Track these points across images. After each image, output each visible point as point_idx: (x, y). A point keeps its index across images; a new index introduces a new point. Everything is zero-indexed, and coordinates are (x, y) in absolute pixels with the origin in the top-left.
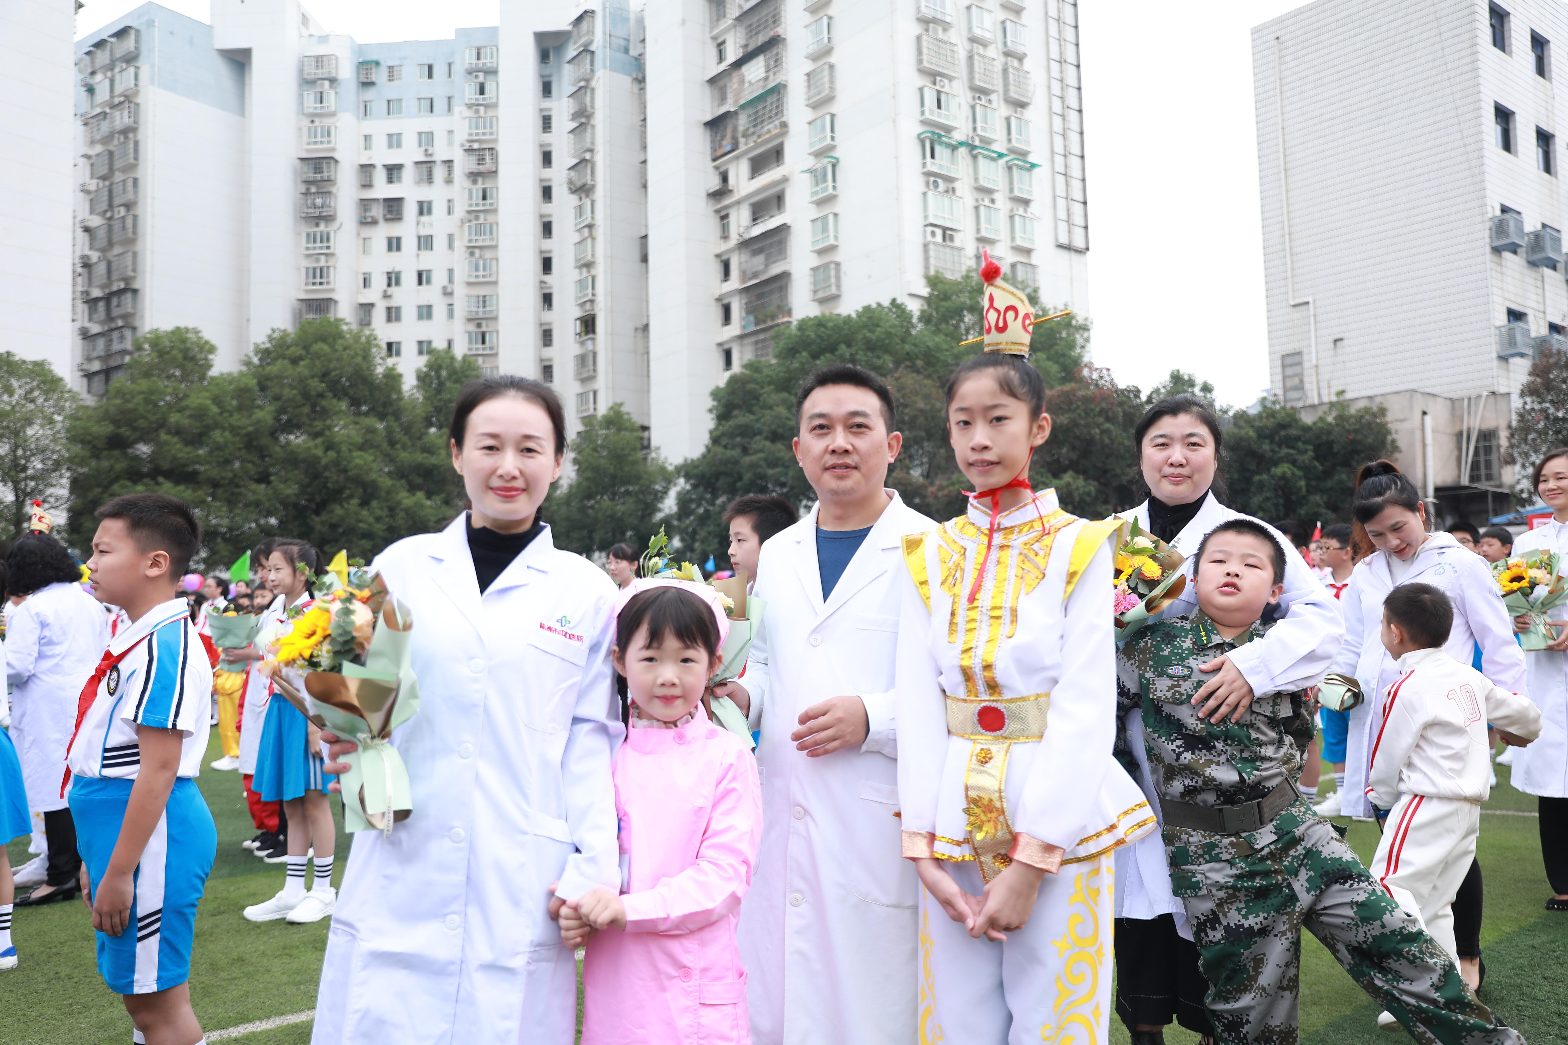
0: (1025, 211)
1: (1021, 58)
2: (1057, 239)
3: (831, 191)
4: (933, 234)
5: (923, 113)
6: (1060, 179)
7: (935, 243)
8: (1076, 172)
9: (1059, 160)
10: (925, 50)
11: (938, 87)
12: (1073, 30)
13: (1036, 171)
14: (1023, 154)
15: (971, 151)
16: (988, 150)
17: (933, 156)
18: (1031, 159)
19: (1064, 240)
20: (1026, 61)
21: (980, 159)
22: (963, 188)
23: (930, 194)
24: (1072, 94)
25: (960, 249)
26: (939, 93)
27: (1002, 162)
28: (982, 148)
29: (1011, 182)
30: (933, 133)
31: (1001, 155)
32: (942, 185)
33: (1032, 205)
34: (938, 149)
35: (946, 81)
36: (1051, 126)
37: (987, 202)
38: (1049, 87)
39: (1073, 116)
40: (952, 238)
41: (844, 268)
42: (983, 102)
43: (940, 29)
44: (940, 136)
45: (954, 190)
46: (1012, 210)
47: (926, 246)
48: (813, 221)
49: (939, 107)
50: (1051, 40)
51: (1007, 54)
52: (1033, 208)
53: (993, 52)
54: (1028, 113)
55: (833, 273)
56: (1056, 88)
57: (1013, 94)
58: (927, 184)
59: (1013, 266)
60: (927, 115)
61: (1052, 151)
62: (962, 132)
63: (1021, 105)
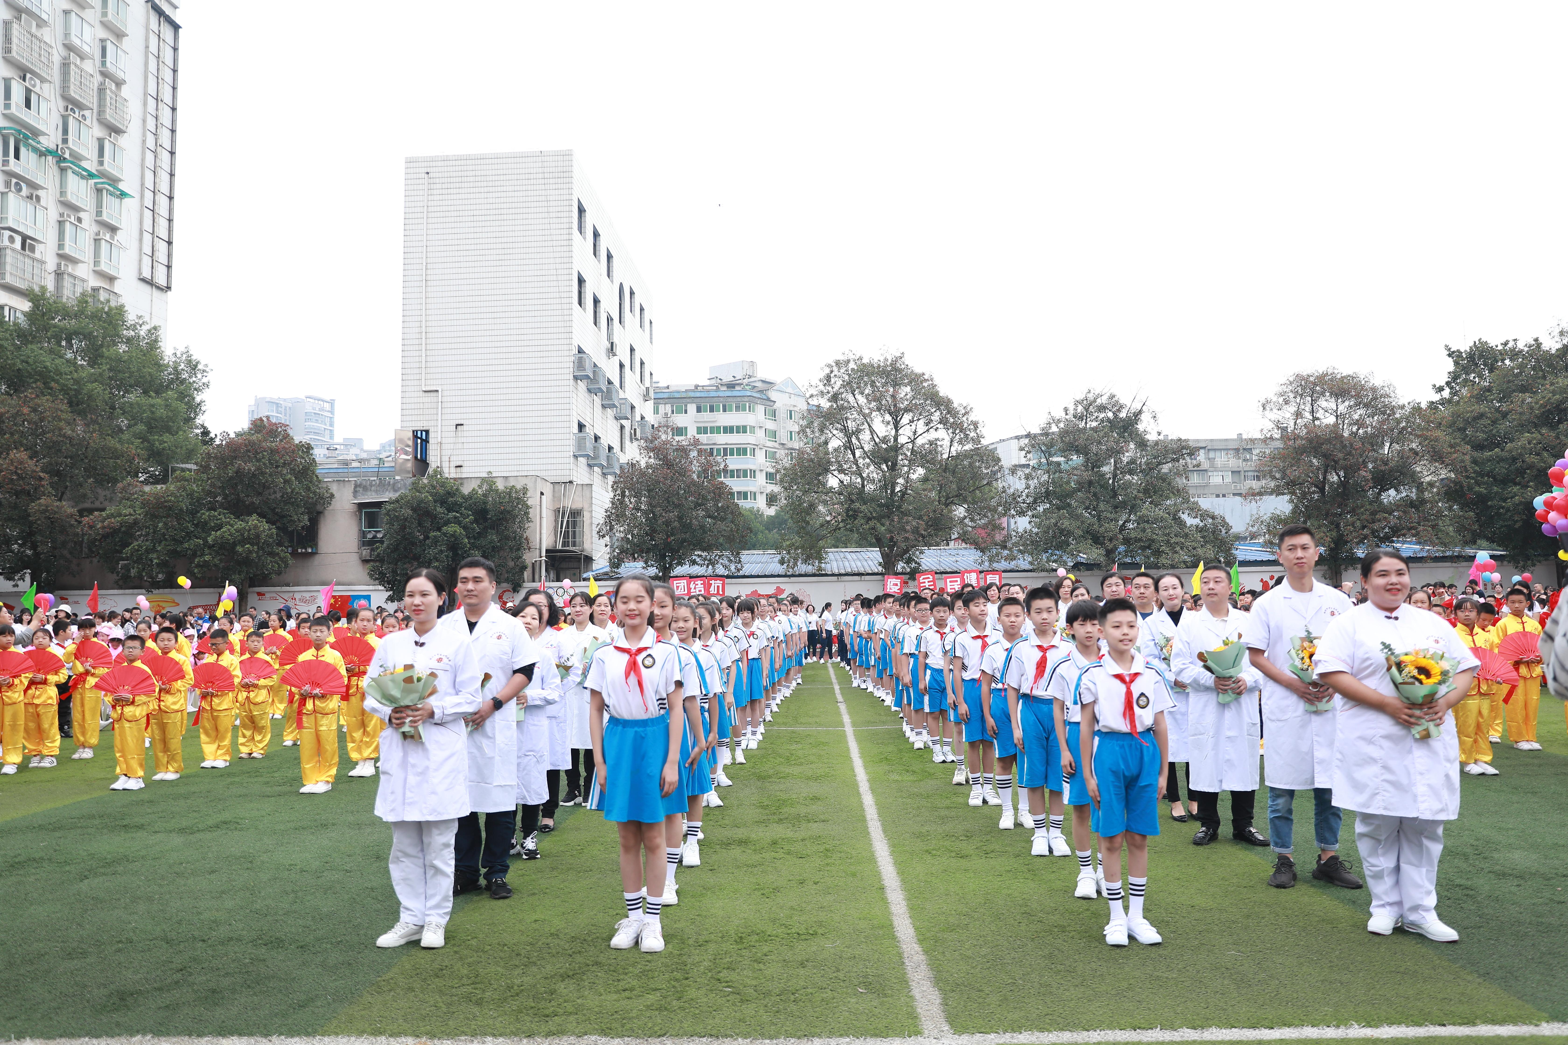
0: (112, 238)
1: (119, 84)
2: (140, 273)
4: (12, 240)
5: (7, 106)
6: (148, 214)
7: (13, 250)
8: (163, 211)
9: (149, 195)
10: (14, 39)
11: (27, 84)
12: (171, 73)
13: (126, 200)
14: (114, 181)
15: (58, 162)
16: (79, 166)
17: (17, 157)
18: (122, 186)
19: (147, 274)
20: (123, 87)
21: (70, 172)
22: (49, 198)
23: (11, 196)
24: (165, 134)
25: (42, 262)
26: (28, 91)
27: (92, 182)
28: (72, 163)
29: (99, 205)
30: (19, 132)
31: (91, 175)
32: (25, 191)
33: (119, 232)
34: (23, 151)
35: (38, 82)
36: (143, 160)
37: (72, 219)
38: (144, 121)
39: (165, 156)
40: (32, 249)
42: (76, 116)
43: (33, 23)
44: (26, 138)
45: (38, 198)
46: (98, 234)
47: (2, 250)
49: (28, 106)
50: (150, 76)
51: (105, 74)
52: (119, 235)
53: (89, 67)
54: (123, 141)
56: (151, 124)
57: (108, 117)
58: (8, 184)
59: (95, 290)
60: (13, 110)
61: (142, 185)
62: (51, 140)
63: (115, 130)
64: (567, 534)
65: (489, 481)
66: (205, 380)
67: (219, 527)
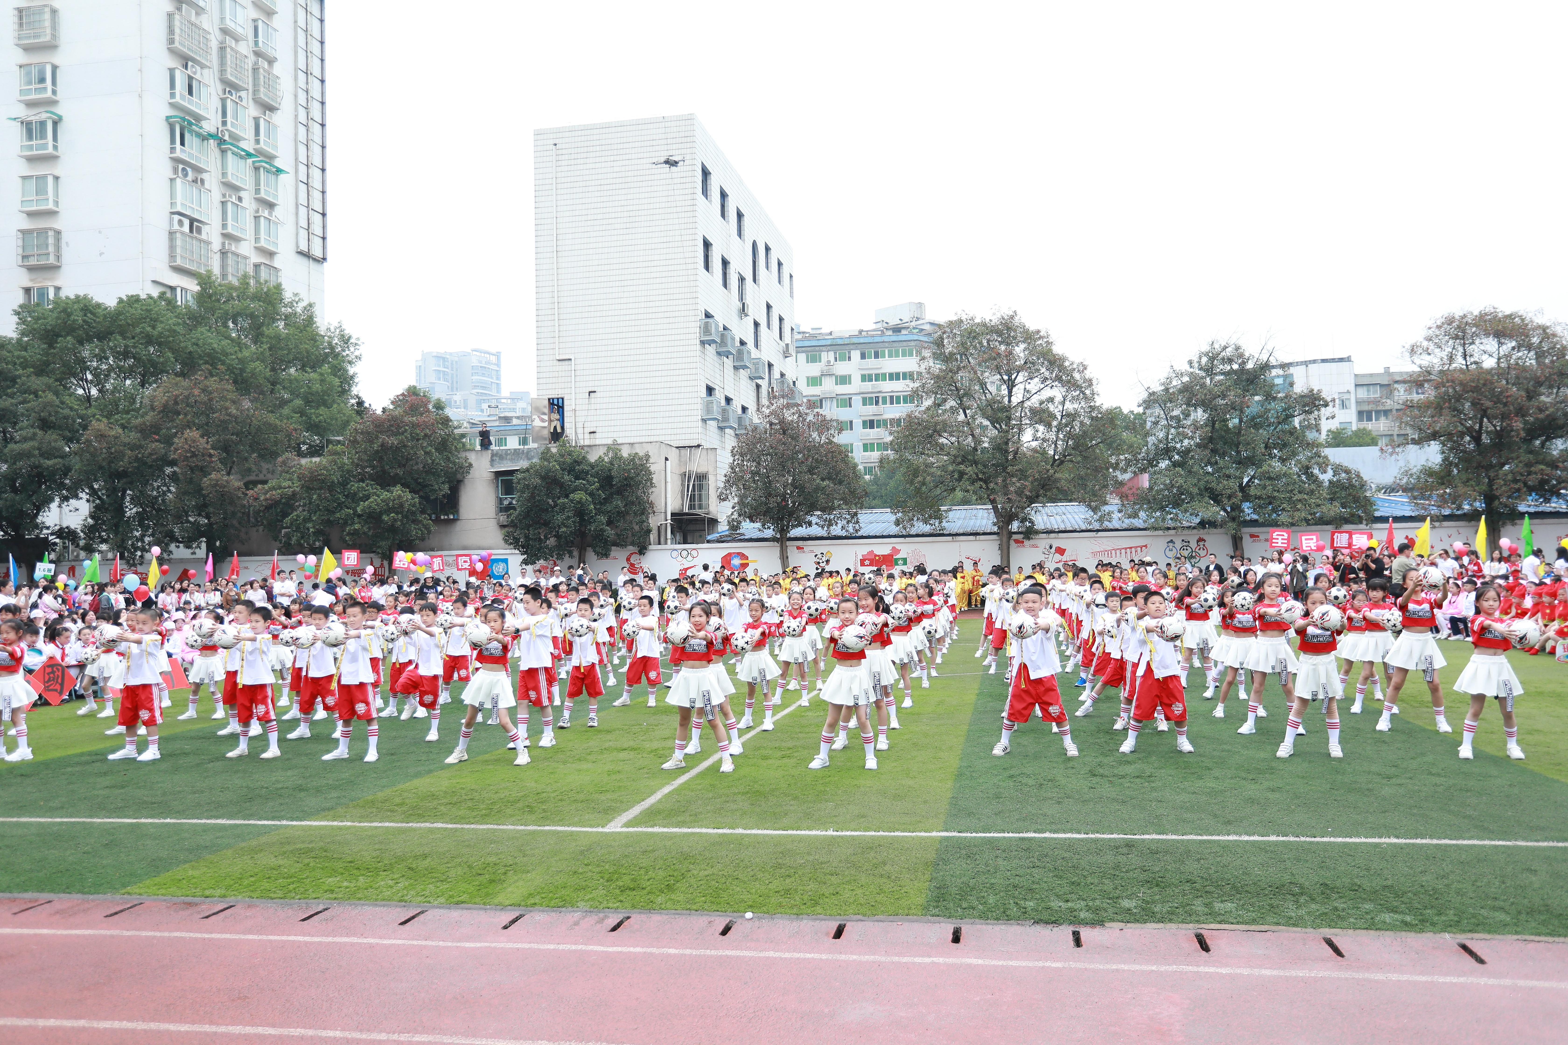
0: (270, 214)
1: (271, 62)
2: (298, 247)
3: (50, 150)
4: (181, 223)
5: (172, 95)
6: (303, 187)
7: (183, 233)
8: (316, 183)
9: (302, 169)
10: (177, 31)
11: (189, 72)
12: (319, 45)
13: (282, 177)
14: (270, 158)
15: (219, 145)
16: (238, 147)
17: (182, 143)
18: (278, 163)
19: (304, 247)
20: (276, 65)
21: (229, 153)
22: (212, 180)
23: (178, 181)
24: (316, 107)
25: (208, 243)
26: (190, 78)
27: (250, 161)
28: (232, 144)
29: (257, 183)
30: (183, 119)
31: (249, 155)
32: (191, 175)
33: (277, 208)
34: (187, 136)
35: (198, 68)
36: (296, 134)
37: (234, 199)
38: (296, 96)
39: (317, 128)
40: (199, 231)
41: (65, 237)
42: (233, 98)
43: (193, 12)
44: (190, 124)
45: (202, 181)
46: (257, 211)
47: (171, 234)
48: (24, 178)
49: (190, 92)
50: (300, 50)
51: (257, 54)
52: (278, 212)
53: (244, 48)
54: (277, 118)
55: (51, 241)
56: (302, 99)
57: (262, 96)
58: (175, 170)
59: (257, 266)
60: (178, 99)
61: (296, 159)
62: (212, 124)
63: (269, 108)
64: (692, 498)
65: (614, 448)
66: (357, 353)
67: (367, 497)
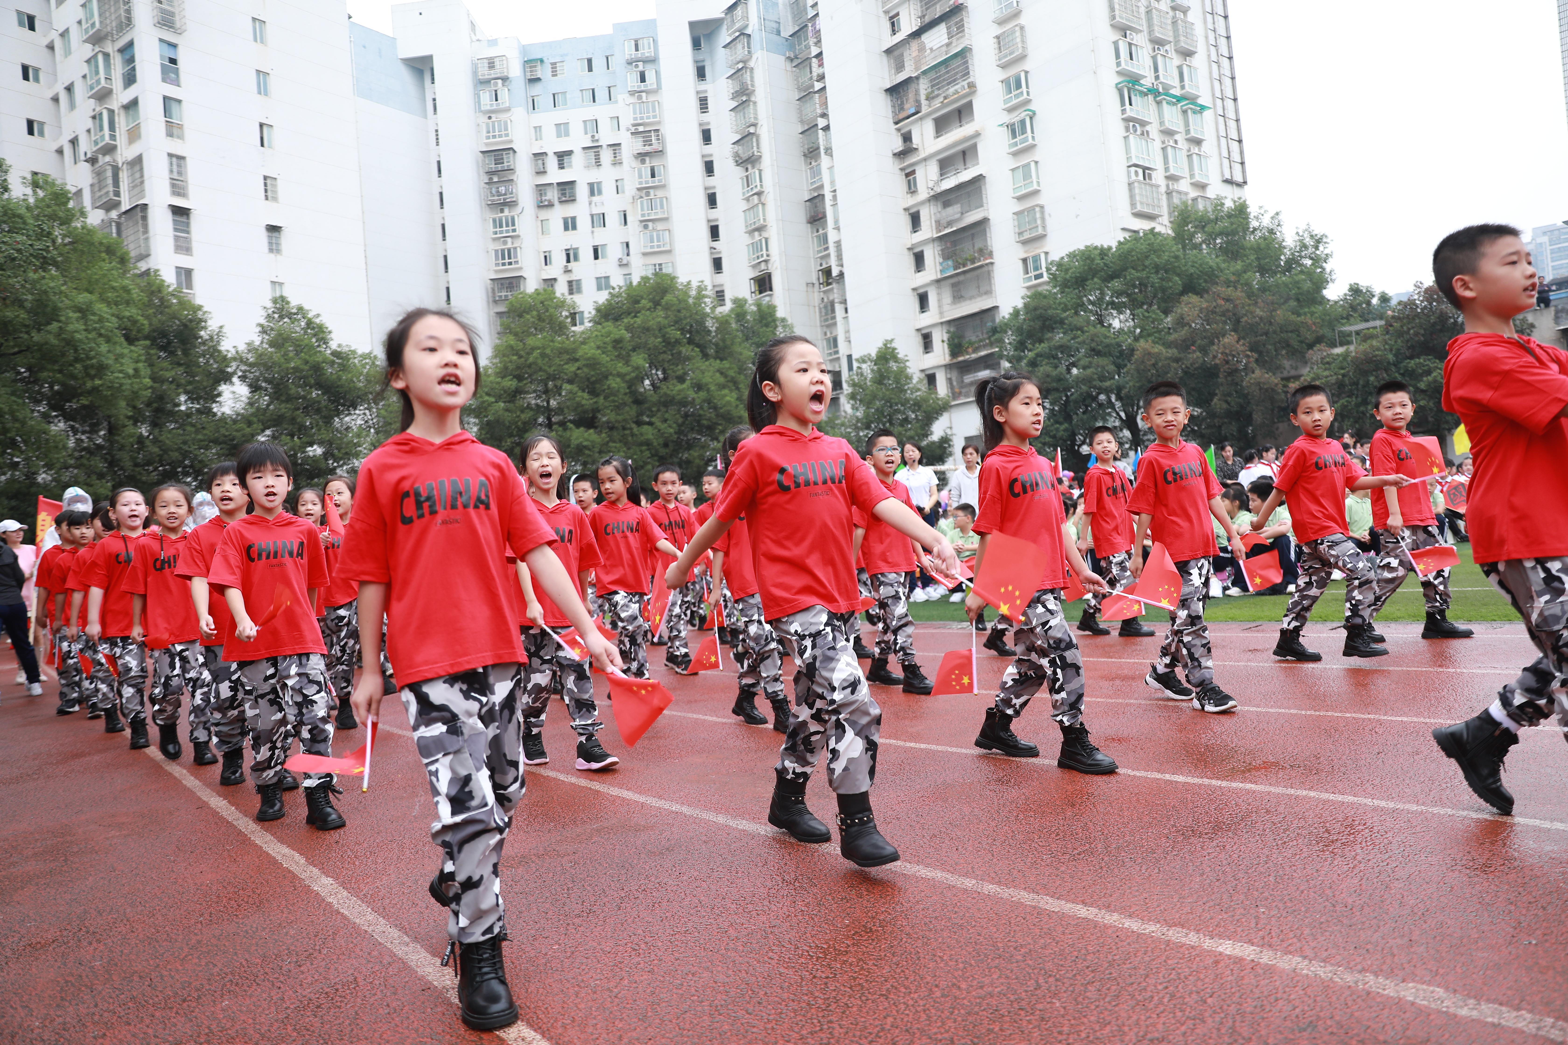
0: (1200, 150)
1: (1186, 12)
2: (1223, 175)
3: (1030, 141)
4: (1136, 173)
5: (1118, 64)
6: (1221, 120)
7: (1139, 182)
8: (1231, 114)
9: (1219, 103)
10: (1117, 6)
11: (1128, 40)
13: (1205, 113)
14: (1194, 99)
15: (1156, 97)
16: (1169, 96)
17: (1130, 104)
18: (1200, 101)
19: (1228, 175)
20: (1189, 13)
21: (1164, 102)
22: (1154, 130)
23: (1131, 137)
24: (1223, 42)
25: (1158, 186)
26: (1130, 44)
27: (1179, 106)
28: (1165, 94)
29: (1187, 124)
30: (1129, 82)
31: (1178, 100)
32: (1139, 130)
33: (1204, 144)
34: (1133, 97)
35: (1134, 35)
36: (1211, 73)
37: (1172, 143)
38: (1207, 37)
39: (1226, 62)
40: (1150, 178)
41: (1047, 210)
42: (1161, 53)
44: (1134, 85)
45: (1147, 133)
46: (1189, 150)
47: (1130, 185)
48: (1013, 170)
49: (1131, 57)
51: (1175, 8)
53: (1165, 6)
54: (1195, 61)
55: (1038, 215)
56: (1212, 39)
57: (1183, 44)
58: (1127, 129)
59: (1195, 200)
60: (1123, 65)
61: (1213, 95)
62: (1148, 81)
63: (1187, 54)
